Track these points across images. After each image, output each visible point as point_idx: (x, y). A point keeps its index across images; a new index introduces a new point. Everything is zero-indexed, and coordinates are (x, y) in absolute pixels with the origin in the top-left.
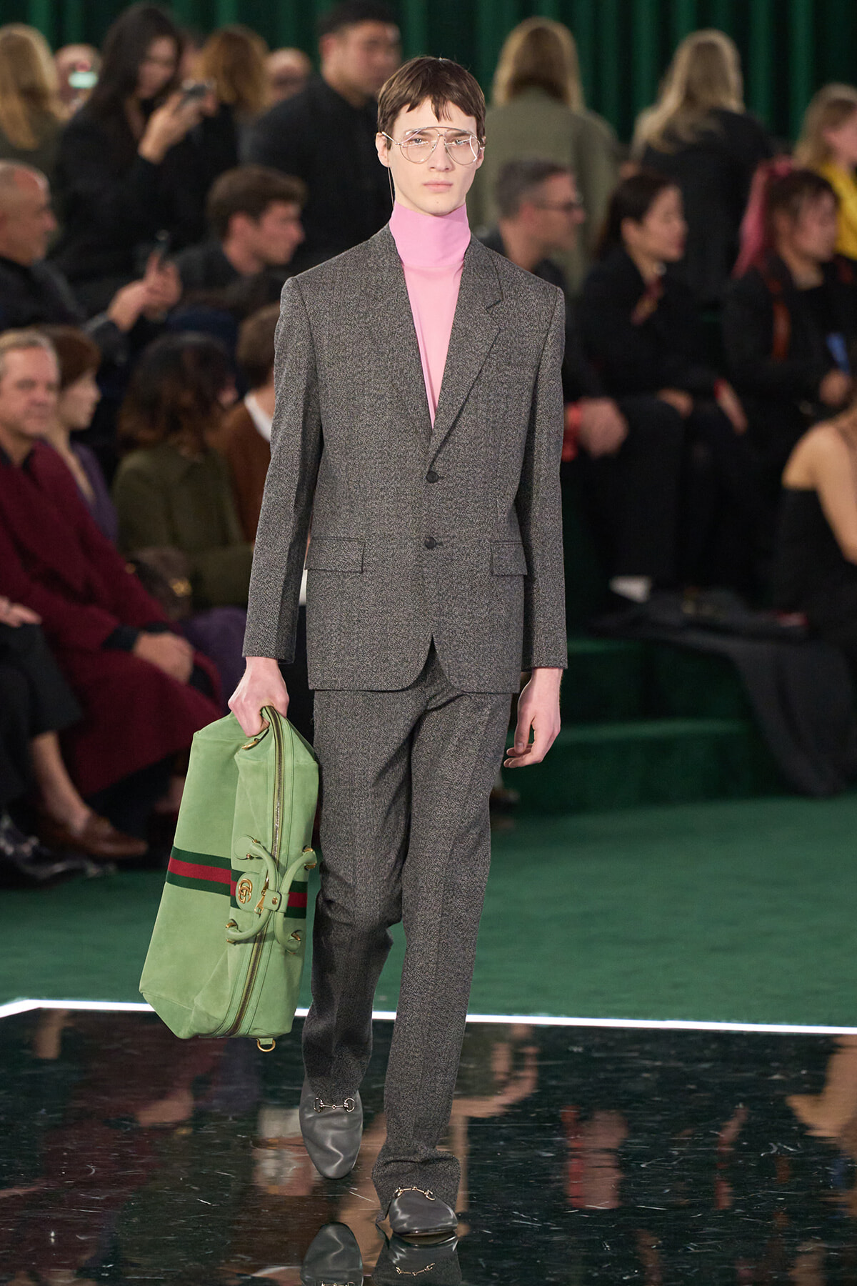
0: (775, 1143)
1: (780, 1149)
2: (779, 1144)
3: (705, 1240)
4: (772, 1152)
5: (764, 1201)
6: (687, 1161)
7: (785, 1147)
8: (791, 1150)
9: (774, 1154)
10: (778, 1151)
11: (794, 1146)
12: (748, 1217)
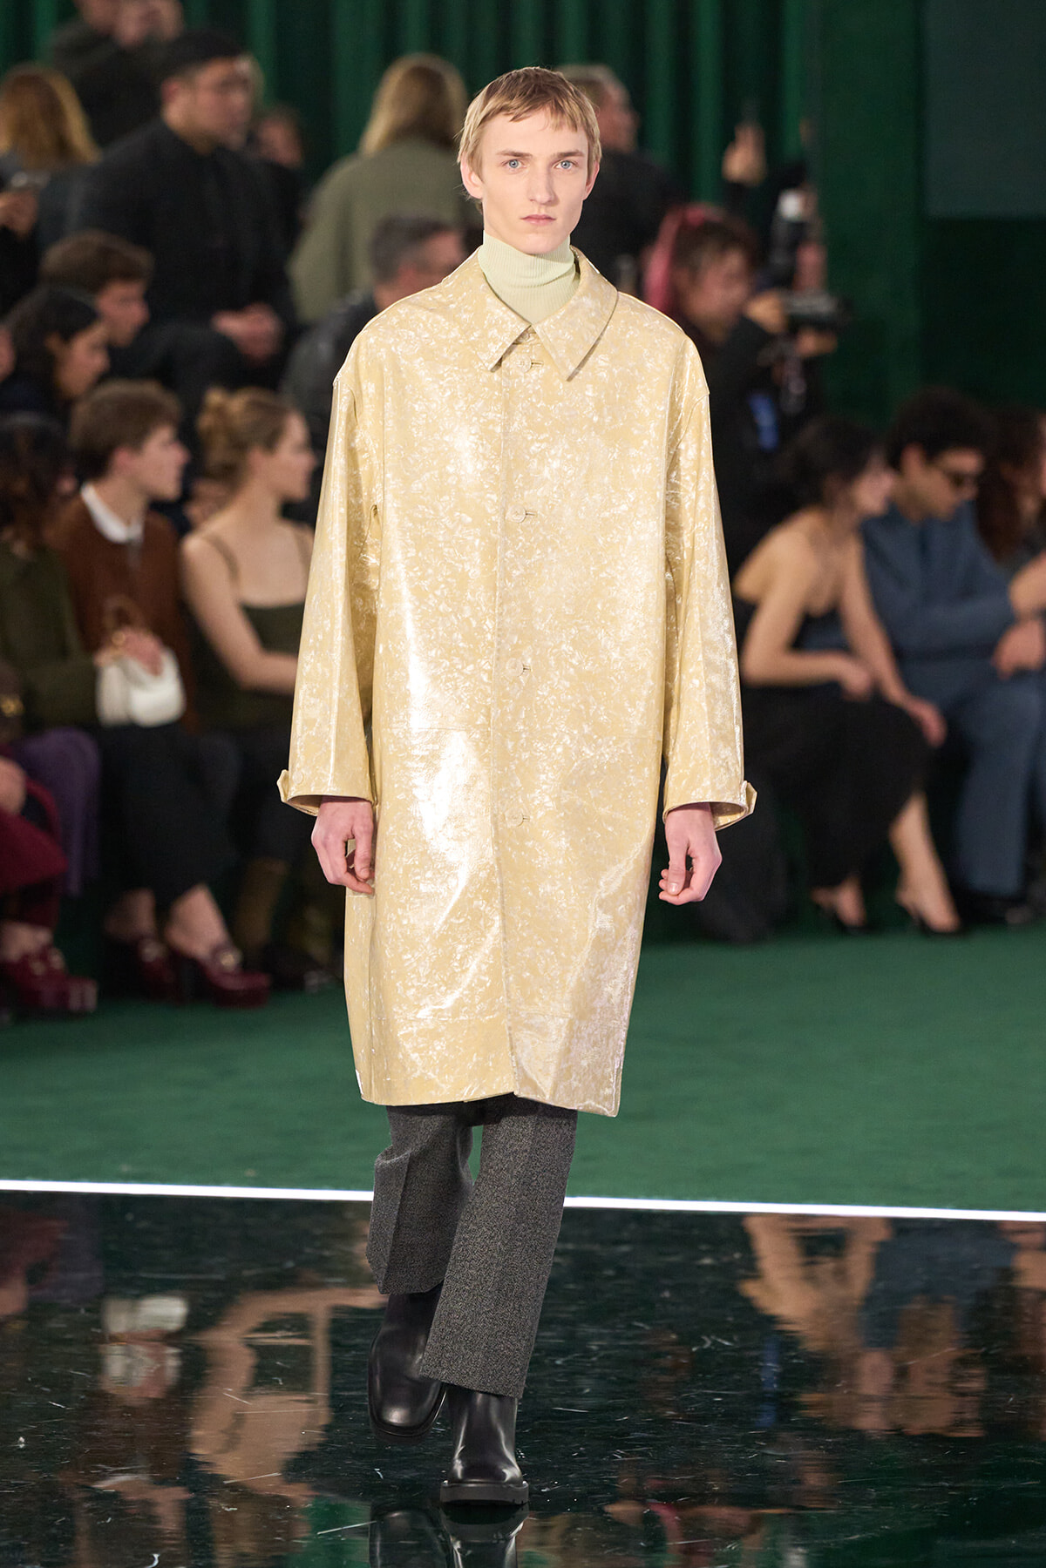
0: (708, 1336)
1: (714, 1343)
2: (713, 1337)
3: (634, 1446)
4: (706, 1346)
5: (698, 1402)
6: (608, 1357)
7: (720, 1340)
8: (727, 1343)
9: (709, 1349)
10: (712, 1345)
11: (730, 1340)
12: (681, 1421)
